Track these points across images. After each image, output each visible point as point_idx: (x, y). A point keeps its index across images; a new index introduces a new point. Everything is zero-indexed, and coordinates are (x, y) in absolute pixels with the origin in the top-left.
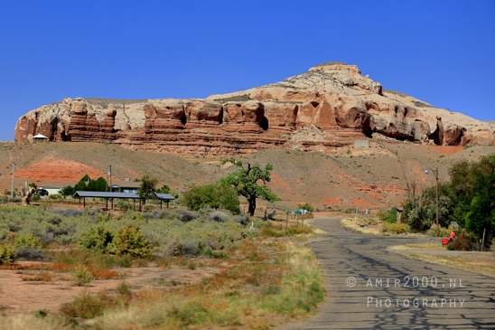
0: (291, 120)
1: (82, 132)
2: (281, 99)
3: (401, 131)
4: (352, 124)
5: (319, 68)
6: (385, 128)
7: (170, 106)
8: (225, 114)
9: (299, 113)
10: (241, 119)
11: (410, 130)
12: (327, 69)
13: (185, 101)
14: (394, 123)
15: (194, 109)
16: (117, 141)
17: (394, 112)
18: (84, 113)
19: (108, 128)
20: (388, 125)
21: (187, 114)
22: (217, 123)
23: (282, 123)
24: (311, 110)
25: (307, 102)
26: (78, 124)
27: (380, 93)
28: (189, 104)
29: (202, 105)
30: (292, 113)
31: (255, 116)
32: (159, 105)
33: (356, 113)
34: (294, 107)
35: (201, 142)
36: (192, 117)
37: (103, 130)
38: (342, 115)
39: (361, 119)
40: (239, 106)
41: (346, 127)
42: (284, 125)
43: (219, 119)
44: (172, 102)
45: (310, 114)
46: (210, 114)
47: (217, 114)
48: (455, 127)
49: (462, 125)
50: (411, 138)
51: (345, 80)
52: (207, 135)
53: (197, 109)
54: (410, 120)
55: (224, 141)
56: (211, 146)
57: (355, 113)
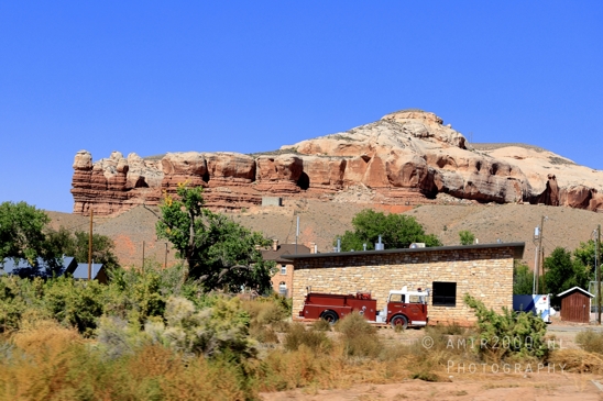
0: (337, 178)
1: (86, 191)
2: (331, 153)
3: (484, 191)
4: (407, 182)
5: (390, 117)
6: (462, 188)
7: (189, 160)
8: (258, 170)
9: (347, 169)
10: (275, 176)
11: (499, 190)
12: (399, 118)
13: (208, 155)
14: (474, 182)
15: (218, 164)
16: (128, 201)
17: (475, 169)
18: (89, 169)
19: (117, 187)
20: (466, 184)
21: (210, 170)
22: (247, 180)
23: (327, 181)
24: (362, 166)
25: (357, 156)
26: (81, 181)
27: (462, 146)
28: (213, 158)
29: (229, 159)
30: (338, 170)
31: (290, 173)
32: (176, 160)
33: (412, 170)
34: (340, 163)
35: (222, 203)
36: (216, 173)
37: (112, 189)
38: (395, 172)
39: (417, 177)
40: (272, 160)
41: (399, 185)
42: (329, 184)
43: (251, 176)
44: (192, 156)
45: (360, 170)
46: (239, 170)
47: (248, 170)
48: (582, 188)
49: (590, 185)
50: (501, 200)
51: (417, 131)
52: (231, 195)
53: (222, 164)
54: (498, 179)
55: (250, 201)
56: (233, 208)
57: (410, 169)
